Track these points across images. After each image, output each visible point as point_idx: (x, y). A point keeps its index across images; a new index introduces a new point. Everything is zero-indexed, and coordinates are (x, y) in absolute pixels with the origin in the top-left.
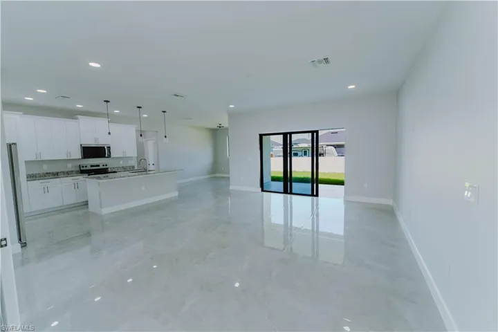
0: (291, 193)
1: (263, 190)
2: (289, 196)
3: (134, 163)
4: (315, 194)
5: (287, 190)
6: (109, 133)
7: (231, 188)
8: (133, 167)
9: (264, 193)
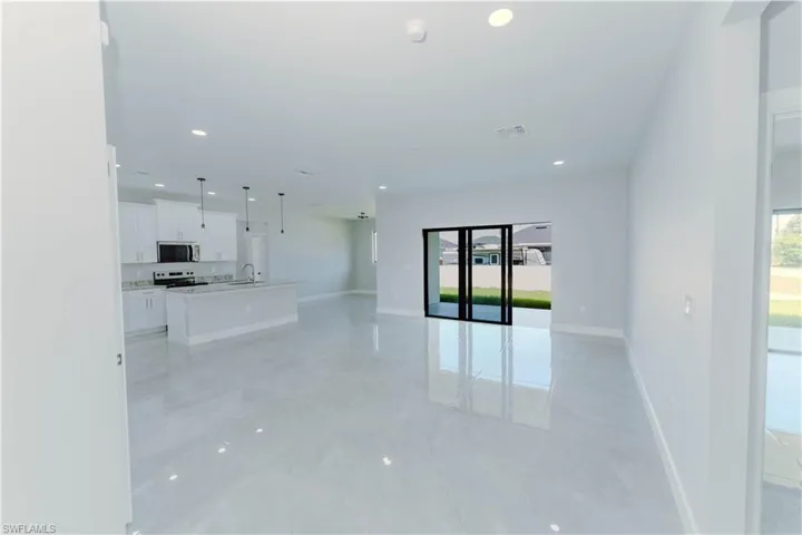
0: (470, 319)
1: (427, 315)
2: (467, 323)
3: (232, 270)
4: (506, 320)
5: (464, 315)
6: (203, 226)
7: (380, 310)
8: (231, 277)
9: (430, 319)
